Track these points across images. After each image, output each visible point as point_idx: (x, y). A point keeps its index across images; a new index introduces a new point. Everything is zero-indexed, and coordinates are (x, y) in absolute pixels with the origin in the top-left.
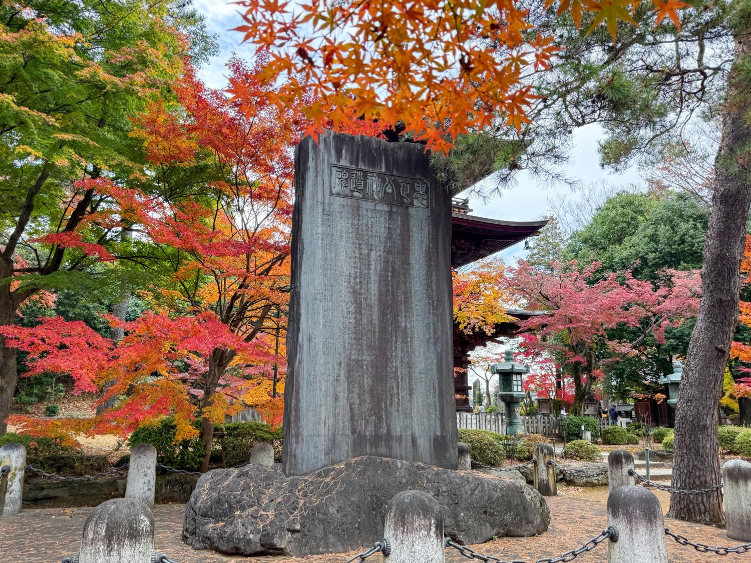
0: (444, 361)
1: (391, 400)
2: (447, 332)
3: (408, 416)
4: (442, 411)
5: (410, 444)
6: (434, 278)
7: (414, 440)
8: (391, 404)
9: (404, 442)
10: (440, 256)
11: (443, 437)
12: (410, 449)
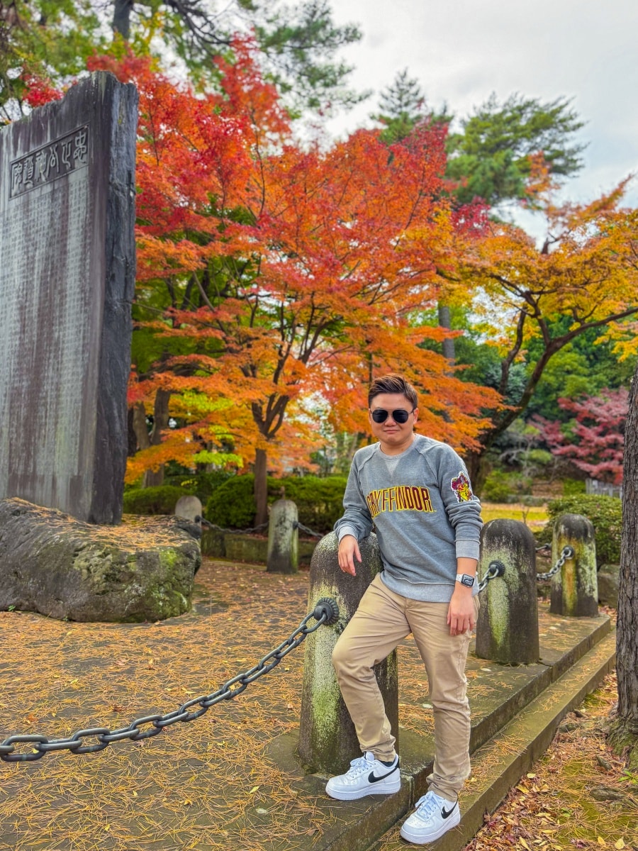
0: (90, 375)
1: (39, 432)
2: (96, 334)
3: (52, 452)
4: (81, 443)
5: (50, 485)
6: (88, 261)
7: (54, 481)
8: (39, 437)
9: (45, 485)
10: (96, 228)
11: (79, 477)
12: (50, 492)
